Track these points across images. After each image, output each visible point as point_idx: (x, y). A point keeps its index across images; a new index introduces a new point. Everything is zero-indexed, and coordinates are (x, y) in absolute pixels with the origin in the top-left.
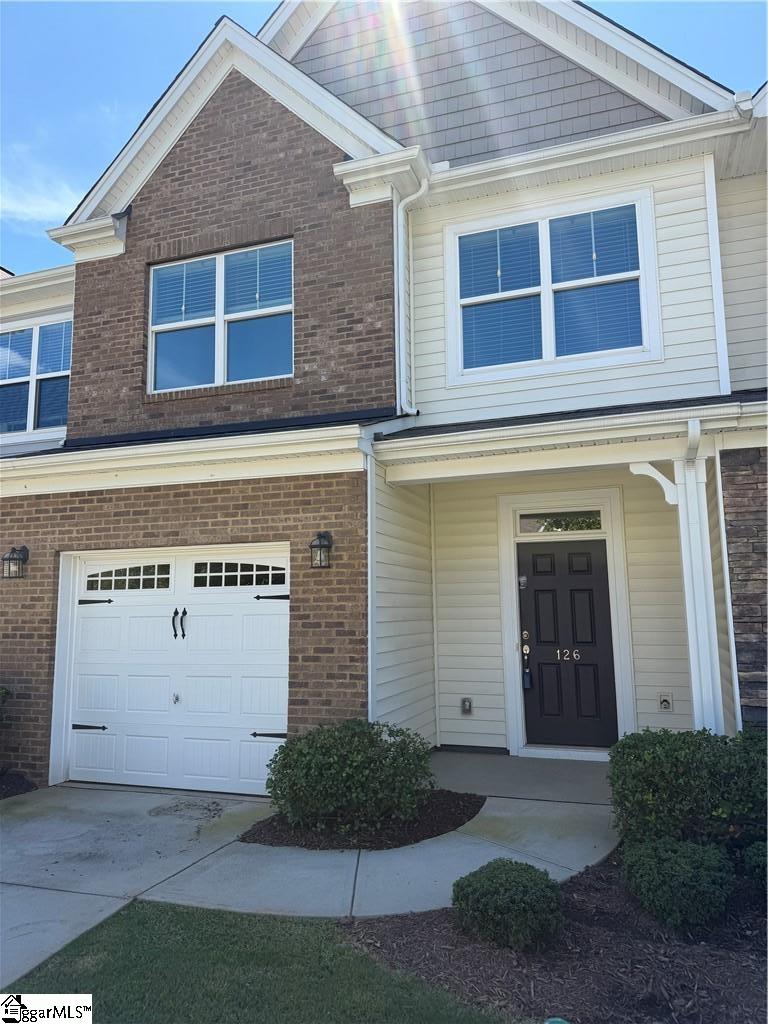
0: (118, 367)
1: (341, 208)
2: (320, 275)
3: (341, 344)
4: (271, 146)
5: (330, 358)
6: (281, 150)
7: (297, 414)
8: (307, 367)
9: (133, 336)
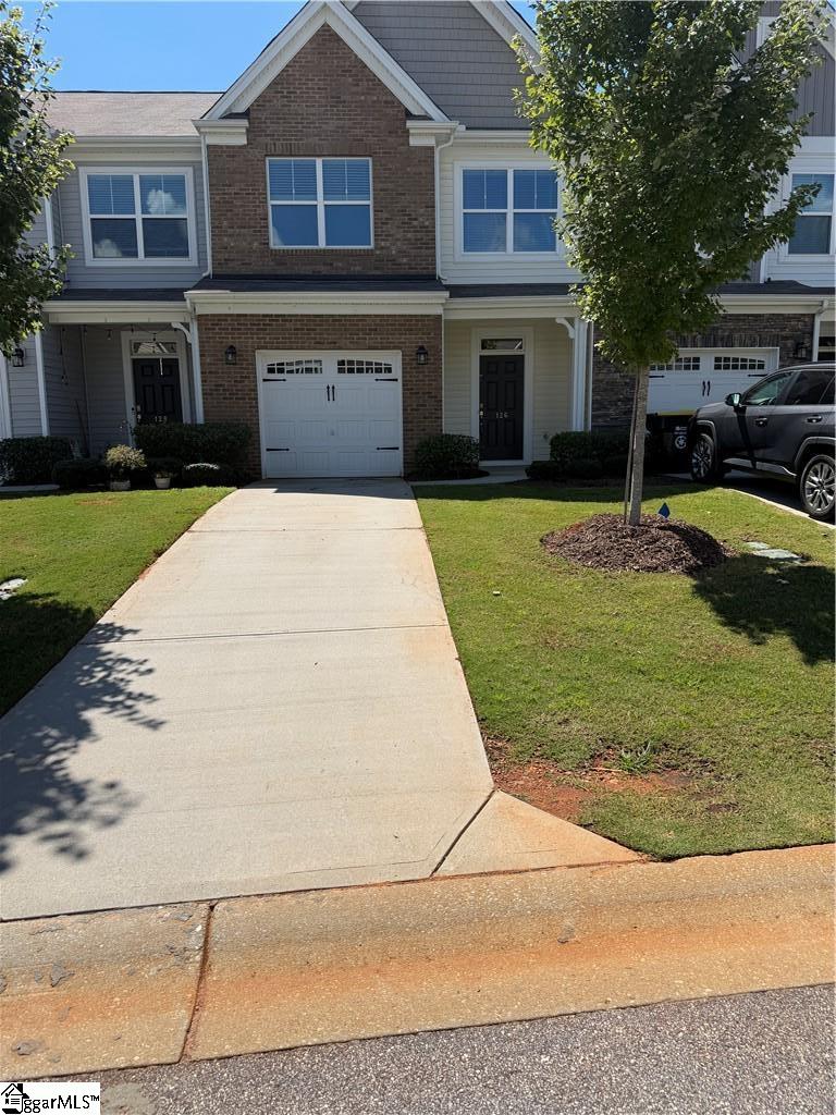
0: (250, 227)
1: (403, 145)
2: (391, 186)
3: (404, 231)
4: (354, 89)
5: (397, 240)
6: (363, 94)
7: (378, 273)
8: (383, 244)
9: (259, 206)
